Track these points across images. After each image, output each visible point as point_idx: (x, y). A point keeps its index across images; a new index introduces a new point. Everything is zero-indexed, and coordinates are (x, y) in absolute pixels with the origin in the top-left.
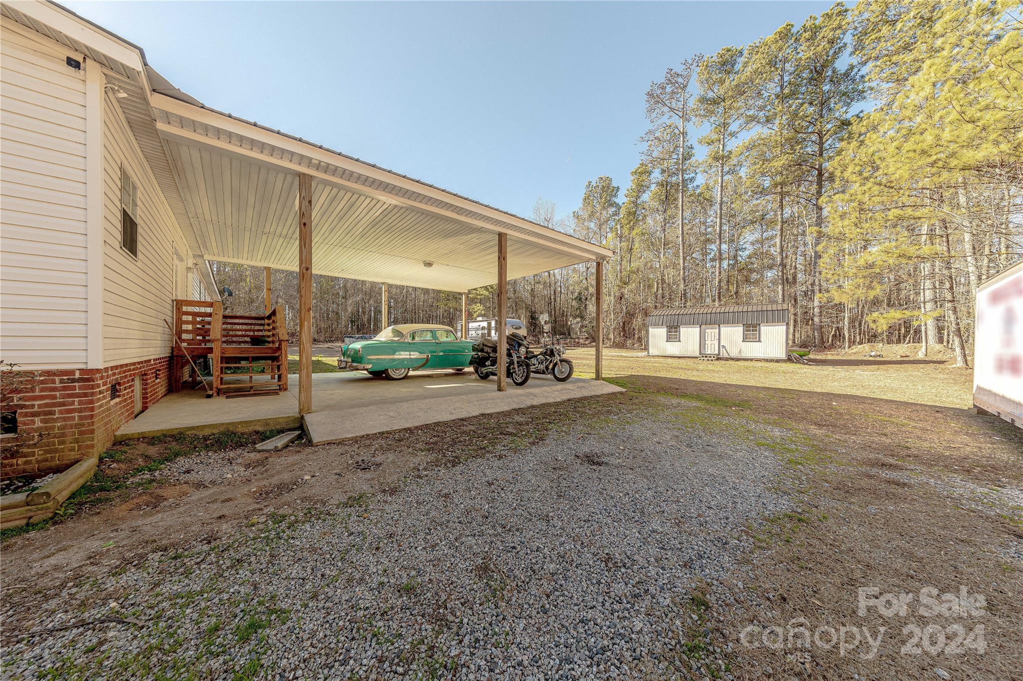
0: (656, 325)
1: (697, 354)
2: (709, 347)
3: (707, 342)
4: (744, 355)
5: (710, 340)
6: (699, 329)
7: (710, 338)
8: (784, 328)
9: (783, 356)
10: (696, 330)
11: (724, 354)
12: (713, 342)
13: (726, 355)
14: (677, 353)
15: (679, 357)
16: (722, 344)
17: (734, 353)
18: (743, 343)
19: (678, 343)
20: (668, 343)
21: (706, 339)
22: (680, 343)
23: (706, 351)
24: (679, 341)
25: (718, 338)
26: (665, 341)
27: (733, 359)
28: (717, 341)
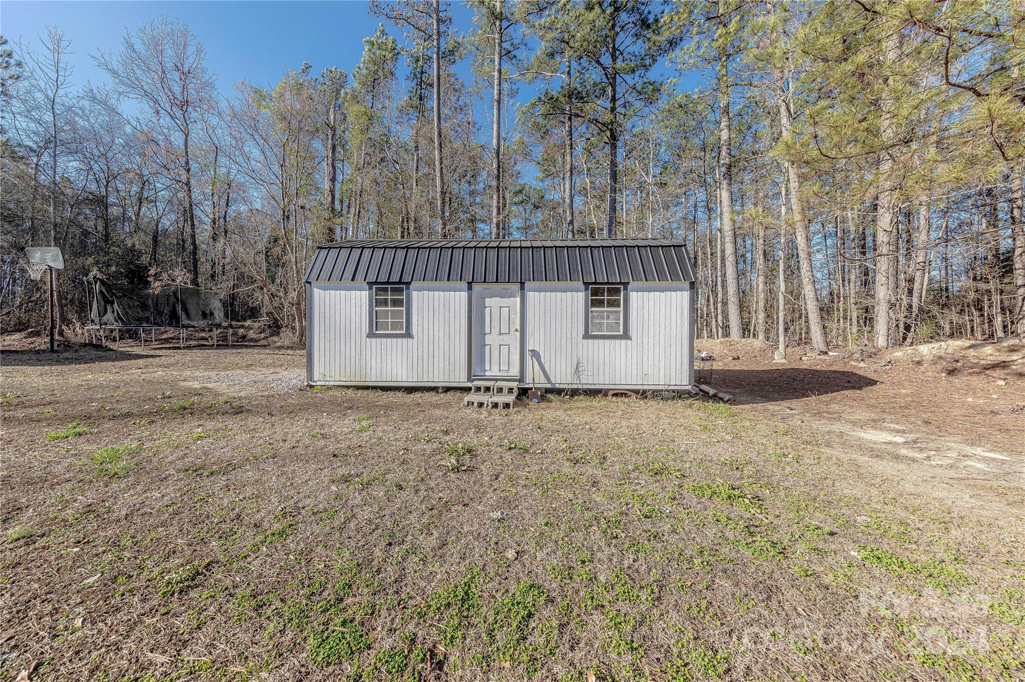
0: (334, 280)
1: (460, 378)
2: (495, 354)
3: (488, 339)
4: (588, 380)
5: (495, 331)
6: (464, 295)
7: (495, 324)
8: (686, 295)
9: (681, 379)
10: (458, 299)
11: (535, 379)
12: (506, 339)
13: (541, 382)
14: (403, 375)
15: (410, 390)
16: (530, 346)
17: (562, 377)
18: (585, 341)
19: (405, 340)
20: (374, 340)
21: (487, 330)
22: (410, 340)
23: (487, 368)
24: (408, 335)
25: (518, 328)
26: (364, 335)
27: (559, 392)
28: (518, 334)
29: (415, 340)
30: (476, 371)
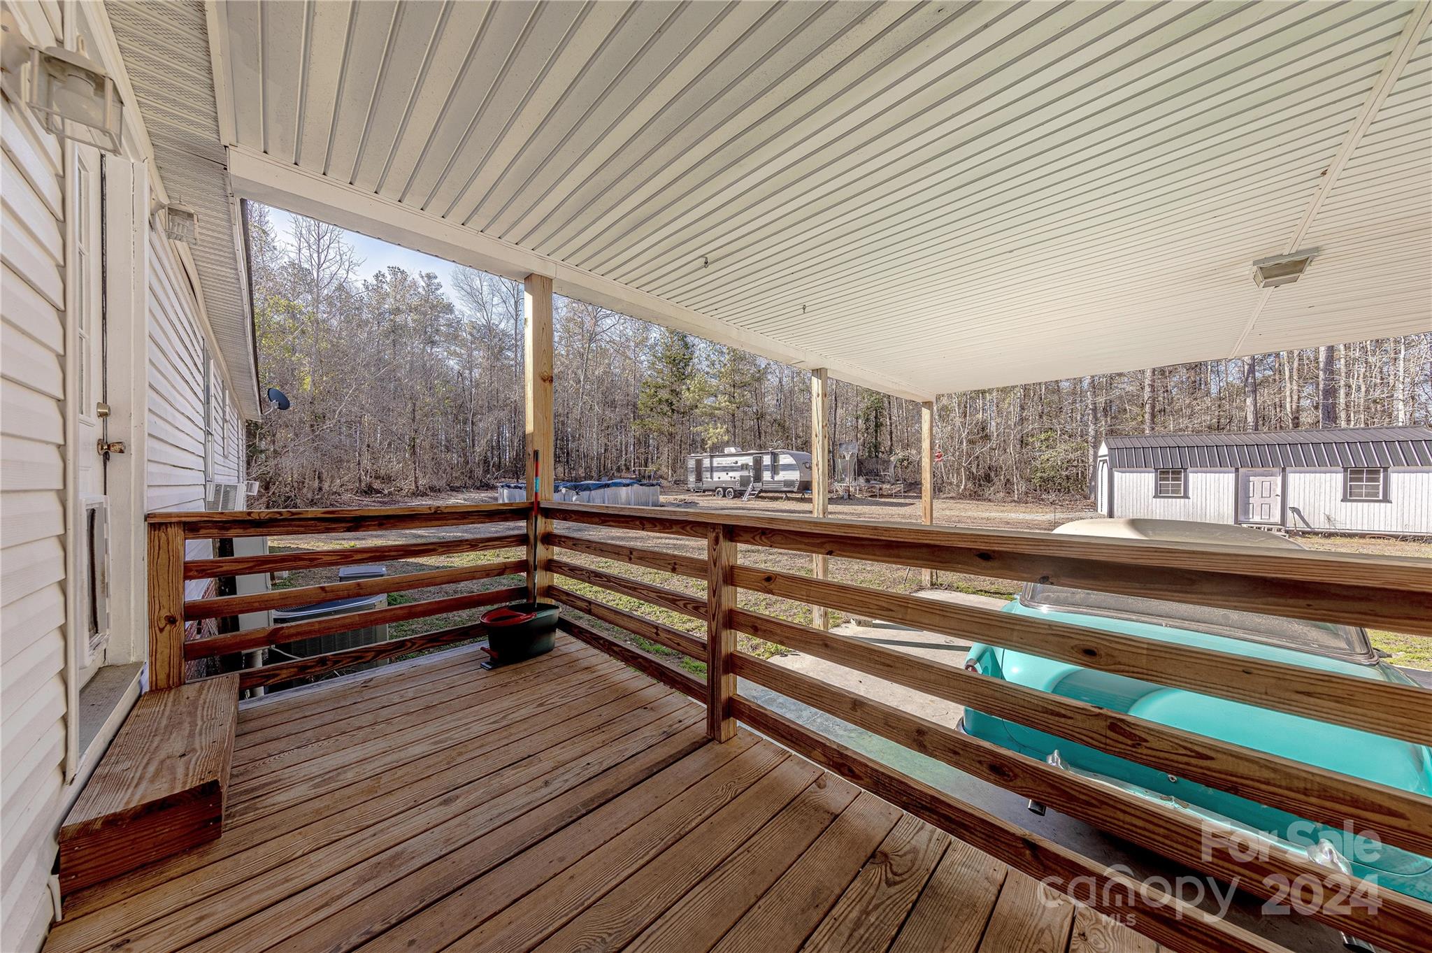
0: (1130, 466)
1: (1228, 522)
2: (1258, 509)
3: (1253, 500)
4: (1345, 527)
6: (1232, 475)
7: (1258, 492)
10: (1228, 477)
11: (1295, 524)
12: (1268, 500)
13: (1302, 527)
16: (1291, 503)
17: (1320, 525)
18: (1344, 504)
19: (1182, 500)
20: (1158, 500)
21: (1251, 495)
22: (1187, 500)
23: (1251, 516)
24: (1186, 496)
25: (1279, 493)
26: (1151, 497)
27: (1316, 534)
28: (1279, 499)
29: (1191, 500)
30: (1241, 518)
